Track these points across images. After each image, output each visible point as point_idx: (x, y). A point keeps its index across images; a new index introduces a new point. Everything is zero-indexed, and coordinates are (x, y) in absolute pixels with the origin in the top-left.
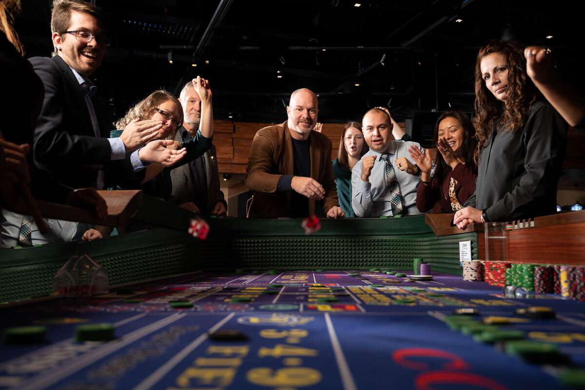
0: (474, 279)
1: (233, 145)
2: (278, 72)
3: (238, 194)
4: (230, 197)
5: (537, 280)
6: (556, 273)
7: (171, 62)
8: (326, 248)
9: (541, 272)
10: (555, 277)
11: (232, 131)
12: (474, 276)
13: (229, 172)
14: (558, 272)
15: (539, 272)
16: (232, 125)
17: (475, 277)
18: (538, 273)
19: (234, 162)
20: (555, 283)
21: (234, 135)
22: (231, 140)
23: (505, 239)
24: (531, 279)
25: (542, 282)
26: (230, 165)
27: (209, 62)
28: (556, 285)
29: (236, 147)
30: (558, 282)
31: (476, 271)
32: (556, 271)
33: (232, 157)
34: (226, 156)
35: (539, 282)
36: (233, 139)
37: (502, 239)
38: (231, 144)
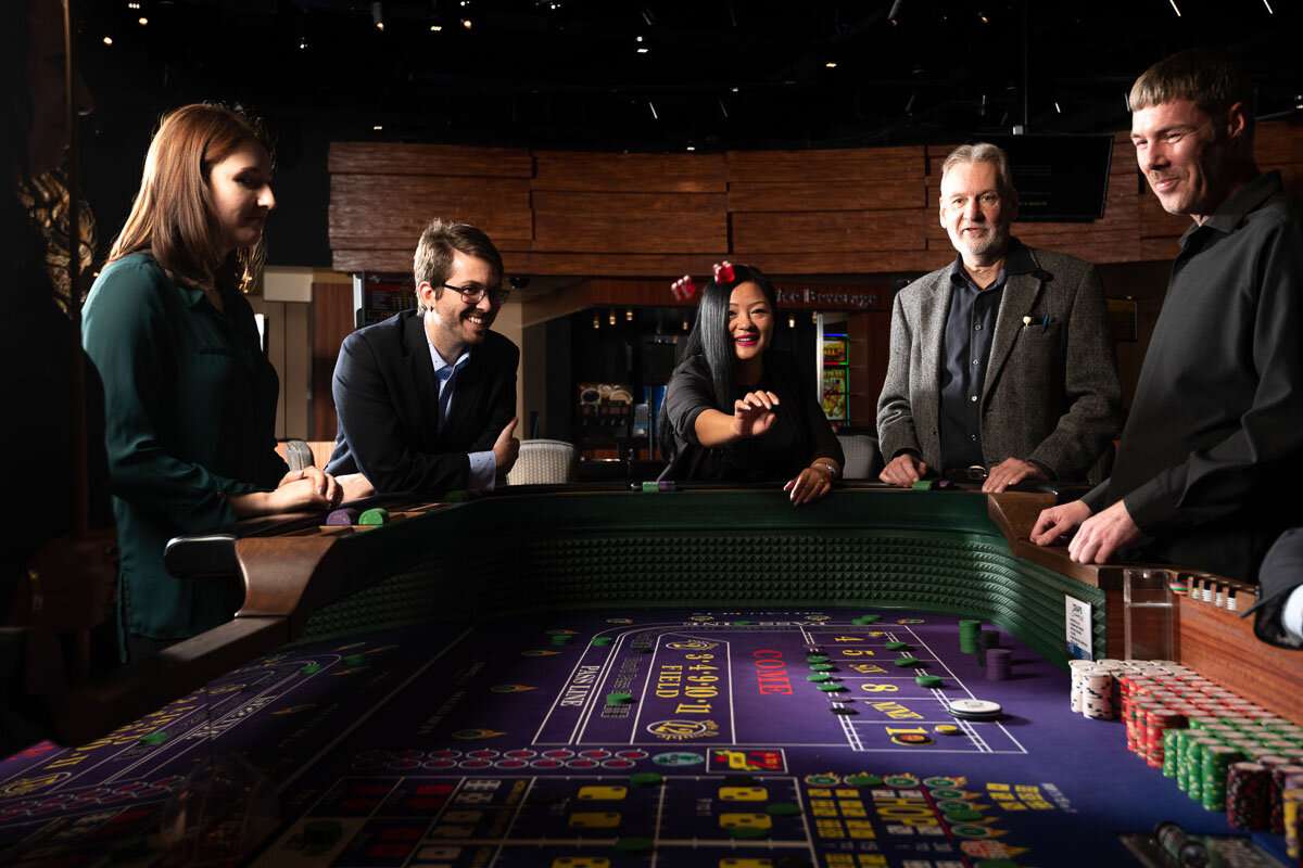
0: (1096, 714)
1: (531, 207)
2: (640, 39)
3: (547, 318)
4: (527, 325)
5: (1233, 798)
6: (1276, 786)
7: (381, 25)
8: (758, 557)
9: (1242, 780)
10: (1273, 795)
11: (529, 174)
12: (1095, 707)
13: (523, 271)
14: (1279, 785)
15: (1238, 780)
16: (530, 159)
17: (1098, 711)
18: (1234, 782)
19: (534, 248)
20: (1273, 807)
21: (534, 184)
22: (527, 195)
23: (1169, 608)
24: (1220, 784)
25: (1243, 804)
26: (524, 255)
27: (472, 25)
28: (1274, 812)
29: (538, 213)
30: (1279, 807)
31: (1100, 697)
32: (1277, 781)
33: (530, 237)
34: (517, 235)
35: (1237, 802)
36: (531, 192)
37: (1164, 609)
38: (527, 206)
